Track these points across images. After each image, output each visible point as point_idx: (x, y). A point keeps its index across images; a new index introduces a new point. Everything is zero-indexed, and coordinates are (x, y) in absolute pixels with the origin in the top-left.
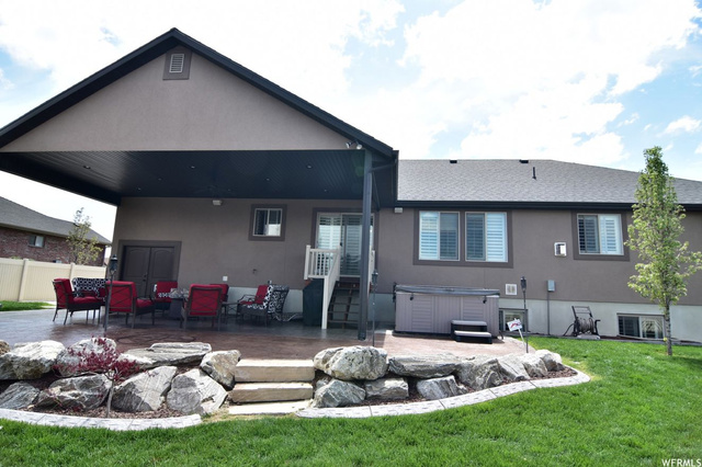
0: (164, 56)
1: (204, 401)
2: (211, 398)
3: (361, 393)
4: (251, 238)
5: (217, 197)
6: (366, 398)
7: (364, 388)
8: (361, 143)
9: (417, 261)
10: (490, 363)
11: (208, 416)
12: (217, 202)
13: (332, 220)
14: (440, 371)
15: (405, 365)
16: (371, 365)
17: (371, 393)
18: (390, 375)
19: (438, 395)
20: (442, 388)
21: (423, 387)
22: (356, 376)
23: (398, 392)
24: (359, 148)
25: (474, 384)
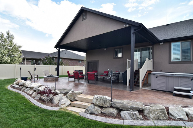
0: (81, 15)
1: (62, 104)
2: (64, 104)
3: (100, 110)
4: (114, 58)
5: (105, 48)
6: (101, 113)
7: (102, 110)
8: (128, 24)
9: (170, 62)
10: (160, 109)
11: (61, 108)
12: (105, 49)
13: (138, 50)
14: (131, 109)
15: (116, 104)
16: (104, 102)
17: (103, 112)
18: (111, 107)
19: (127, 118)
20: (130, 116)
21: (122, 113)
22: (99, 105)
23: (111, 113)
24: (127, 26)
25: (149, 117)
